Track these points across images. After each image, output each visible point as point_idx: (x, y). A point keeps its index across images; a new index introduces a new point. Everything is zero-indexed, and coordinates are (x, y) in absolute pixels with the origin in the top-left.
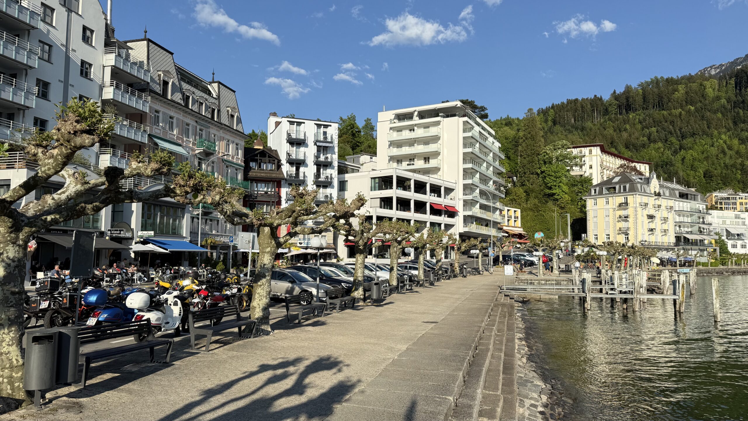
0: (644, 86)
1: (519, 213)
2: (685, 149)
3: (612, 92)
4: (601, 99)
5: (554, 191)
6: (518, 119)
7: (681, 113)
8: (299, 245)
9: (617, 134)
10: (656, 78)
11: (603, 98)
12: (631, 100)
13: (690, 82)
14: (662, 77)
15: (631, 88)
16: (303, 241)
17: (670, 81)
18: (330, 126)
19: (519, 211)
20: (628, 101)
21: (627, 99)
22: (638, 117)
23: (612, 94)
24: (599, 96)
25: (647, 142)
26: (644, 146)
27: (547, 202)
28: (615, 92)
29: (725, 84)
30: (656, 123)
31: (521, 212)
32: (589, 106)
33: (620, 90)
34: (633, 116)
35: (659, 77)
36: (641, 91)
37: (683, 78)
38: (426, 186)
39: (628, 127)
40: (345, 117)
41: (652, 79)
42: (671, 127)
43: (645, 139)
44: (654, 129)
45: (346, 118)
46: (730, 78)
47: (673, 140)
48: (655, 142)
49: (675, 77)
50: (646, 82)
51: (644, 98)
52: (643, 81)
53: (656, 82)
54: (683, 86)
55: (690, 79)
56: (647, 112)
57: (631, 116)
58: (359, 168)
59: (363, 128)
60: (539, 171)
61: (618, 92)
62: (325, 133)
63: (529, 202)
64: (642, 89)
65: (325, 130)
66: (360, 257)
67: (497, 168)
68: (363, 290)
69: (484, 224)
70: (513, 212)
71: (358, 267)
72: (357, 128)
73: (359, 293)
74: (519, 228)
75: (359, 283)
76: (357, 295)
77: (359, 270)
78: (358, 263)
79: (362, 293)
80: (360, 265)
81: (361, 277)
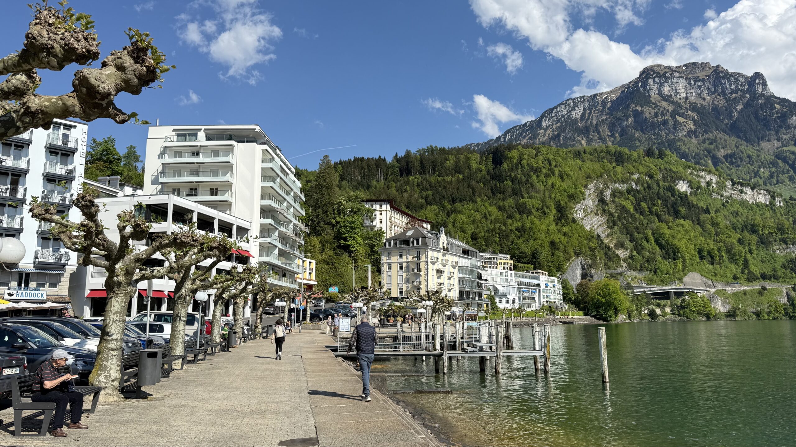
0: (422, 153)
1: (314, 265)
2: (456, 213)
3: (394, 155)
4: (384, 160)
5: (349, 243)
7: (452, 180)
9: (399, 194)
10: (431, 146)
11: (387, 160)
12: (410, 164)
13: (458, 154)
14: (436, 147)
15: (411, 153)
17: (442, 151)
18: (75, 127)
19: (314, 262)
20: (407, 165)
21: (407, 163)
22: (416, 180)
23: (394, 157)
24: (383, 157)
25: (425, 204)
26: (422, 207)
27: (343, 254)
28: (397, 154)
29: (484, 159)
30: (432, 187)
31: (316, 264)
32: (374, 166)
33: (401, 154)
34: (412, 179)
35: (434, 146)
36: (419, 157)
37: (453, 149)
38: (213, 223)
39: (408, 188)
41: (428, 147)
42: (444, 191)
43: (423, 200)
44: (430, 192)
45: (102, 141)
46: (489, 155)
47: (446, 203)
48: (431, 204)
49: (446, 148)
50: (423, 149)
51: (422, 162)
52: (421, 148)
53: (431, 150)
54: (453, 157)
55: (459, 151)
56: (424, 176)
57: (410, 179)
58: (117, 193)
59: (125, 157)
60: (334, 221)
61: (399, 155)
62: (66, 136)
63: (324, 253)
64: (420, 155)
65: (66, 132)
66: (117, 299)
67: (297, 211)
68: (119, 368)
69: (281, 274)
70: (308, 263)
71: (110, 319)
72: (117, 154)
73: (110, 376)
74: (313, 280)
75: (112, 355)
76: (105, 381)
77: (113, 327)
78: (110, 311)
79: (117, 374)
80: (115, 317)
81: (117, 342)
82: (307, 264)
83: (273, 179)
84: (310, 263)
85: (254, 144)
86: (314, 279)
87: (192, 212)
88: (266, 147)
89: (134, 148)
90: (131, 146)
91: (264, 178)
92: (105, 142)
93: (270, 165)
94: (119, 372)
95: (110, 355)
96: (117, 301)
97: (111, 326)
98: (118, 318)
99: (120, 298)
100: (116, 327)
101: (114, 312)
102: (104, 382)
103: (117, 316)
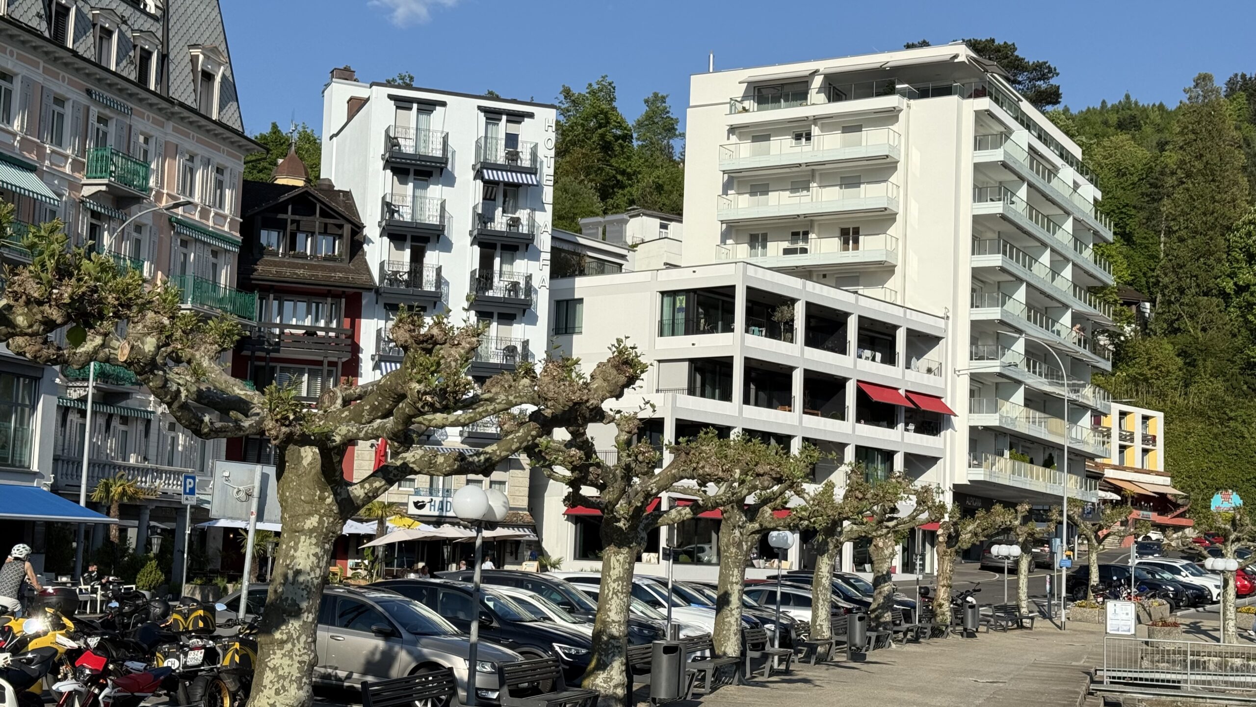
1: (1158, 424)
6: (1161, 107)
8: (412, 510)
16: (427, 499)
18: (531, 115)
19: (1159, 417)
31: (1166, 423)
38: (845, 324)
40: (579, 89)
45: (584, 91)
58: (623, 257)
59: (640, 124)
60: (1229, 286)
62: (512, 140)
63: (1193, 389)
65: (513, 128)
66: (618, 557)
67: (1087, 272)
68: (624, 668)
69: (1041, 458)
70: (1140, 420)
71: (608, 589)
72: (620, 125)
73: (611, 679)
74: (1158, 474)
75: (613, 646)
76: (605, 685)
77: (613, 601)
78: (610, 576)
79: (621, 677)
80: (615, 585)
81: (619, 626)
82: (1134, 423)
83: (1004, 192)
84: (1145, 418)
85: (954, 99)
86: (1161, 468)
87: (793, 301)
88: (985, 103)
89: (663, 99)
90: (656, 95)
91: (980, 194)
92: (593, 93)
93: (995, 155)
94: (624, 674)
95: (610, 646)
96: (618, 561)
97: (610, 600)
98: (620, 588)
99: (623, 556)
100: (618, 601)
101: (615, 577)
102: (603, 687)
103: (618, 585)
